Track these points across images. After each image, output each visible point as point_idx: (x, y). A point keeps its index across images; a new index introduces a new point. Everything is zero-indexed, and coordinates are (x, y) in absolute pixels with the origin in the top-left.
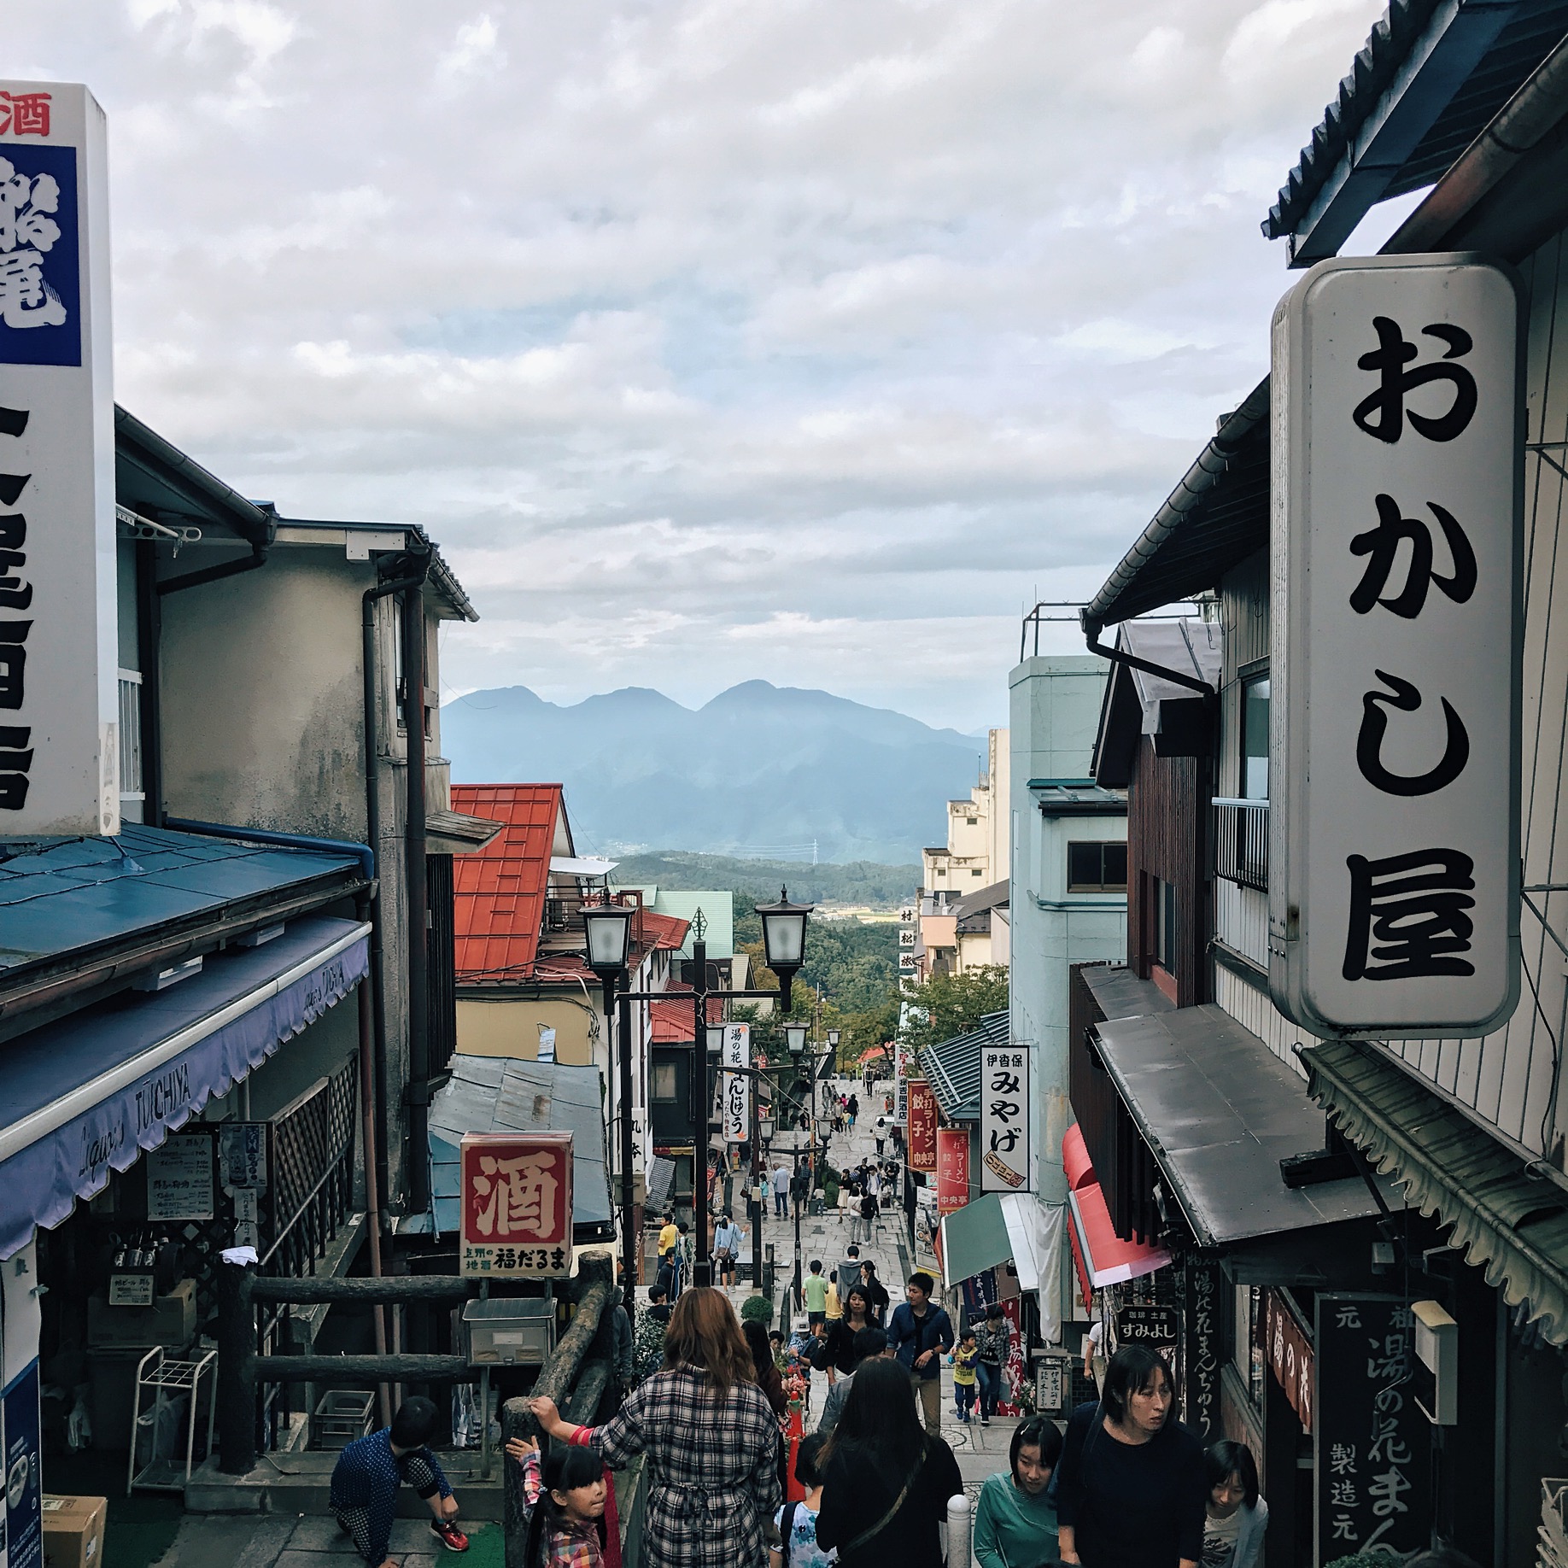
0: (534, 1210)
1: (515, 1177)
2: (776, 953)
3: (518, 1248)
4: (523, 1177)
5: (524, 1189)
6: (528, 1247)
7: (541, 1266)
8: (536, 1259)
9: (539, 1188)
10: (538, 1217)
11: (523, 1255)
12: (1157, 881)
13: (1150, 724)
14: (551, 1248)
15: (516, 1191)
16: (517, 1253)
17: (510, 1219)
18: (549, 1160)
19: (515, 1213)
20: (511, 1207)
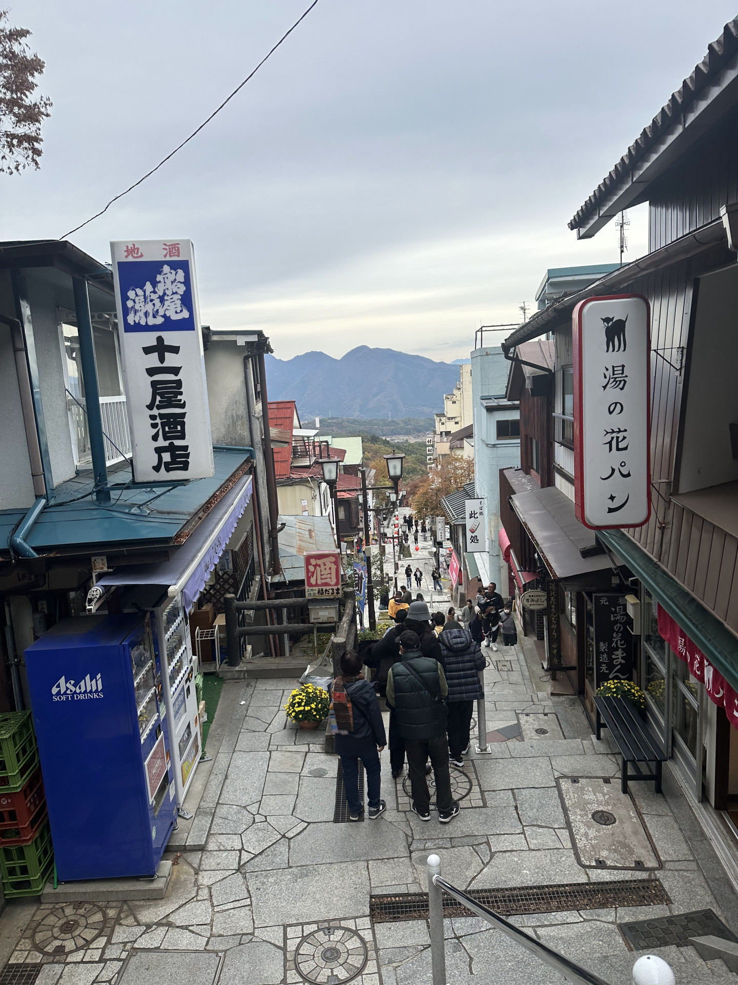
0: (329, 576)
1: (322, 565)
2: (392, 473)
3: (324, 588)
4: (325, 565)
5: (325, 569)
7: (332, 594)
9: (330, 568)
10: (331, 578)
11: (326, 590)
12: (531, 439)
13: (528, 385)
14: (335, 588)
15: (323, 570)
16: (324, 590)
17: (321, 579)
18: (333, 559)
19: (323, 577)
20: (321, 575)
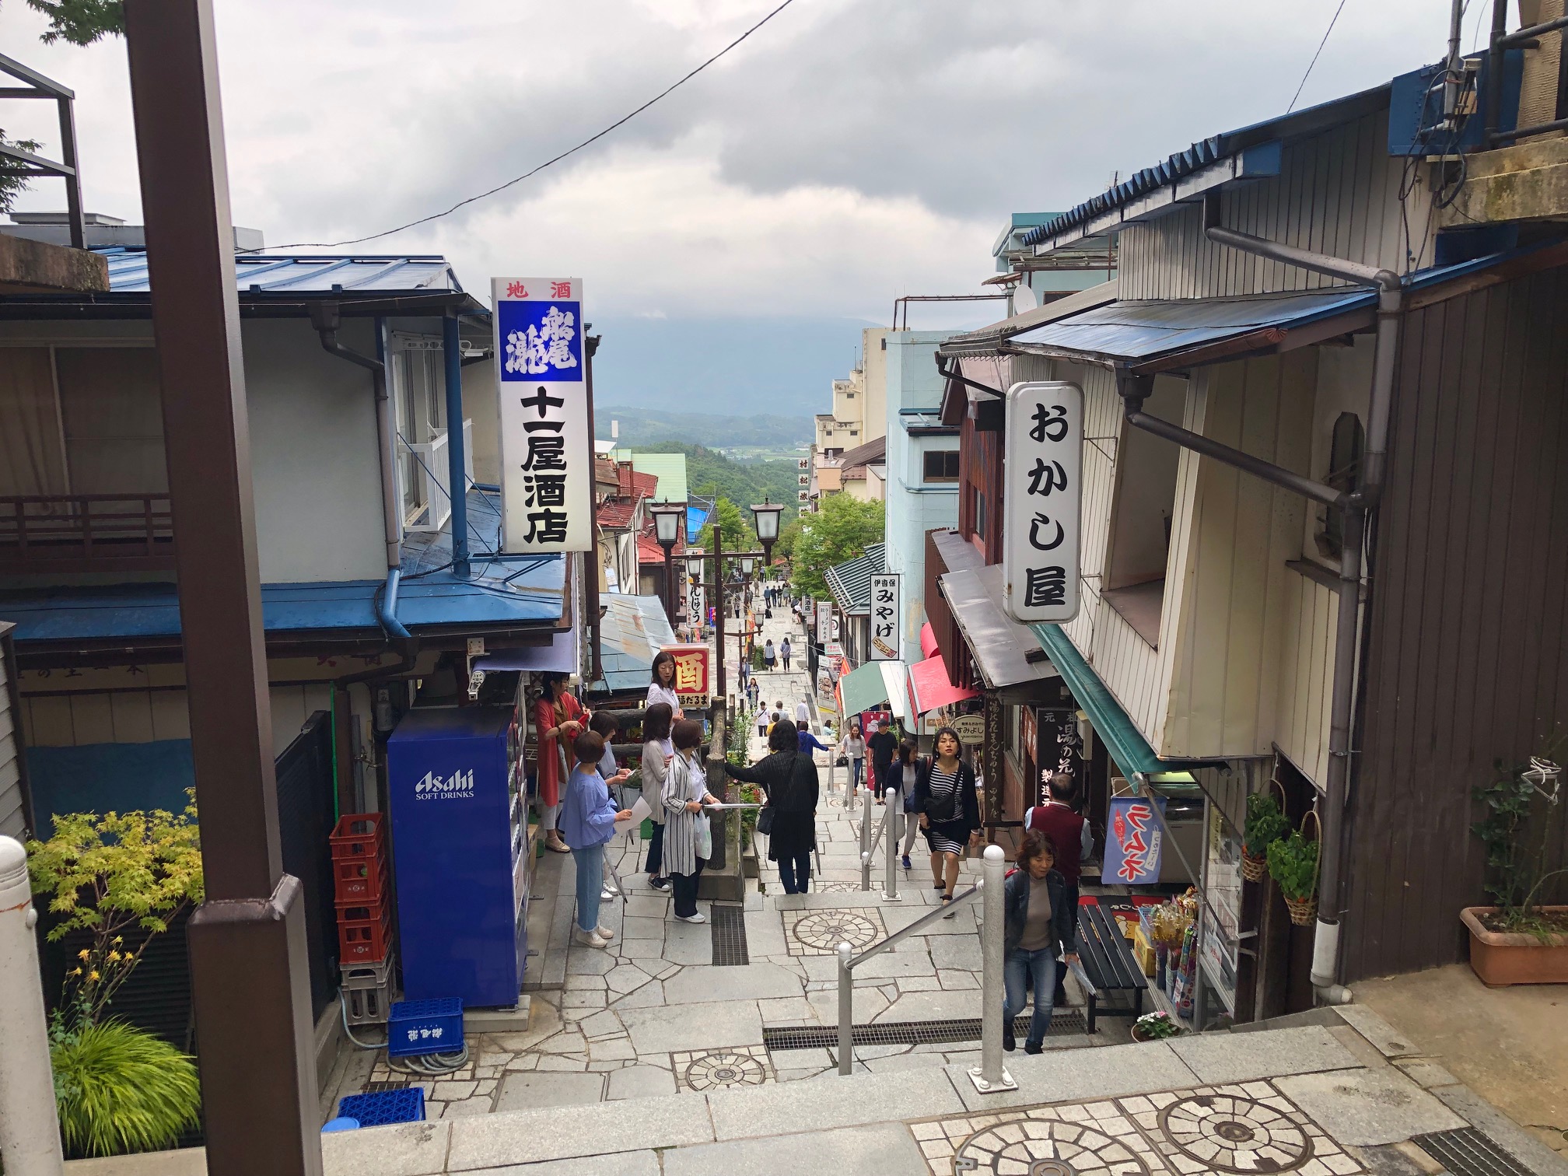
0: (693, 679)
4: (688, 664)
5: (689, 669)
6: (691, 695)
7: (697, 703)
8: (694, 700)
9: (695, 669)
10: (695, 682)
12: (976, 490)
13: (971, 413)
14: (701, 695)
18: (700, 657)
19: (685, 680)
